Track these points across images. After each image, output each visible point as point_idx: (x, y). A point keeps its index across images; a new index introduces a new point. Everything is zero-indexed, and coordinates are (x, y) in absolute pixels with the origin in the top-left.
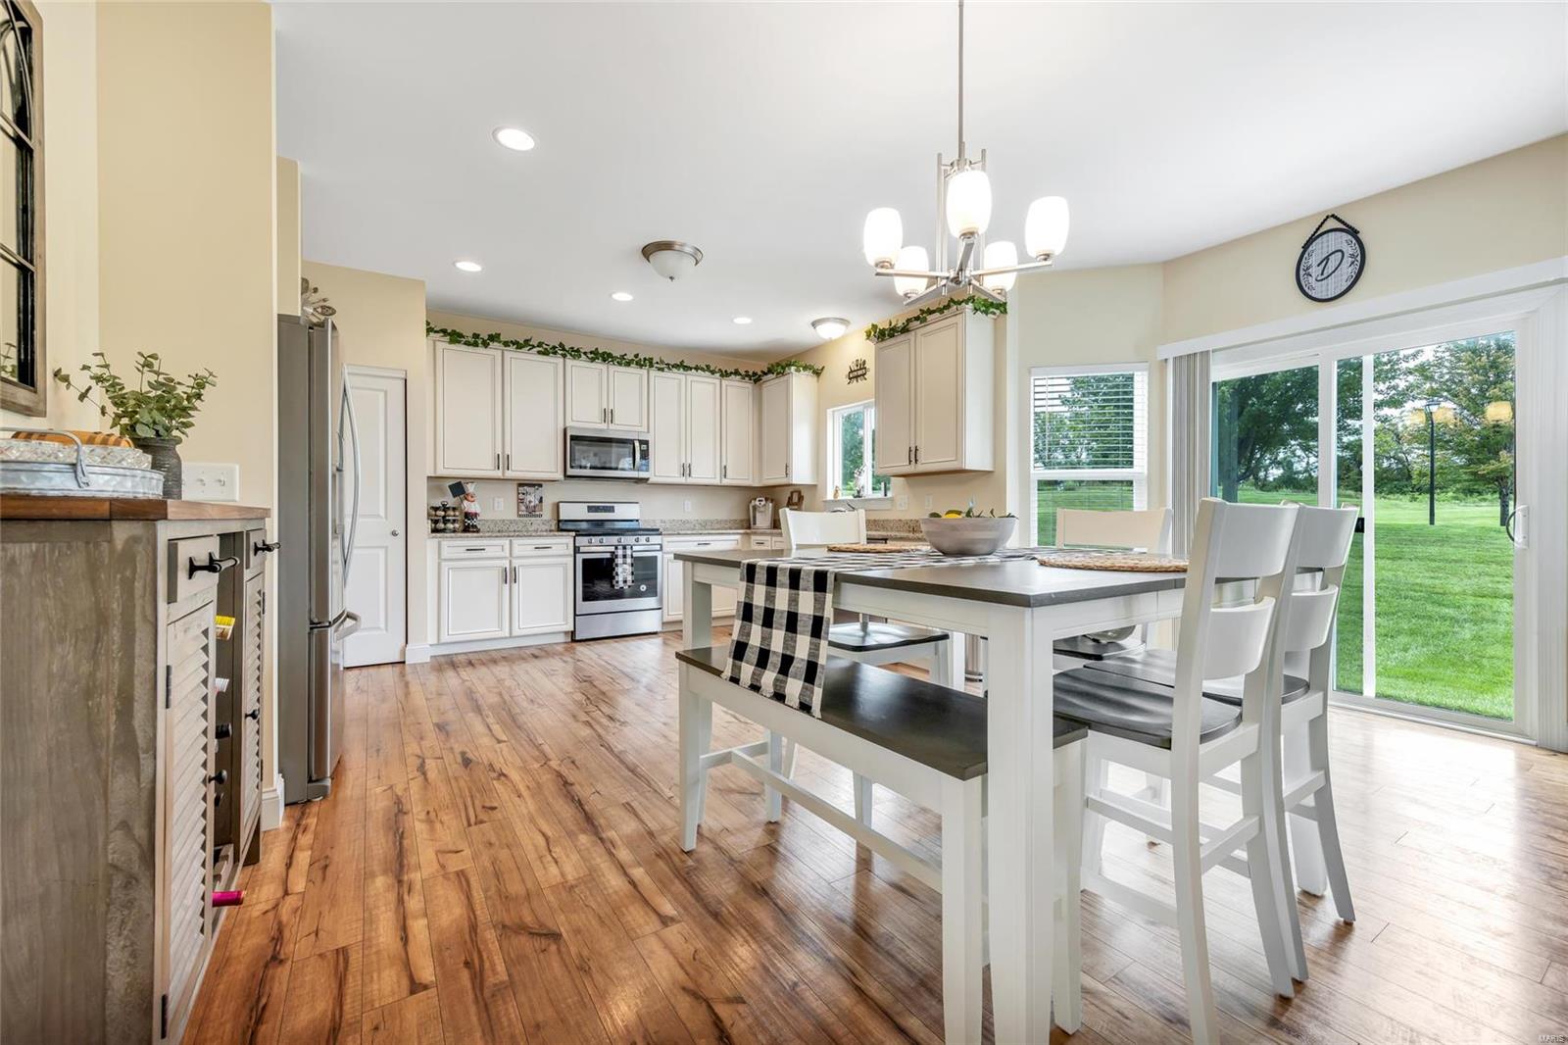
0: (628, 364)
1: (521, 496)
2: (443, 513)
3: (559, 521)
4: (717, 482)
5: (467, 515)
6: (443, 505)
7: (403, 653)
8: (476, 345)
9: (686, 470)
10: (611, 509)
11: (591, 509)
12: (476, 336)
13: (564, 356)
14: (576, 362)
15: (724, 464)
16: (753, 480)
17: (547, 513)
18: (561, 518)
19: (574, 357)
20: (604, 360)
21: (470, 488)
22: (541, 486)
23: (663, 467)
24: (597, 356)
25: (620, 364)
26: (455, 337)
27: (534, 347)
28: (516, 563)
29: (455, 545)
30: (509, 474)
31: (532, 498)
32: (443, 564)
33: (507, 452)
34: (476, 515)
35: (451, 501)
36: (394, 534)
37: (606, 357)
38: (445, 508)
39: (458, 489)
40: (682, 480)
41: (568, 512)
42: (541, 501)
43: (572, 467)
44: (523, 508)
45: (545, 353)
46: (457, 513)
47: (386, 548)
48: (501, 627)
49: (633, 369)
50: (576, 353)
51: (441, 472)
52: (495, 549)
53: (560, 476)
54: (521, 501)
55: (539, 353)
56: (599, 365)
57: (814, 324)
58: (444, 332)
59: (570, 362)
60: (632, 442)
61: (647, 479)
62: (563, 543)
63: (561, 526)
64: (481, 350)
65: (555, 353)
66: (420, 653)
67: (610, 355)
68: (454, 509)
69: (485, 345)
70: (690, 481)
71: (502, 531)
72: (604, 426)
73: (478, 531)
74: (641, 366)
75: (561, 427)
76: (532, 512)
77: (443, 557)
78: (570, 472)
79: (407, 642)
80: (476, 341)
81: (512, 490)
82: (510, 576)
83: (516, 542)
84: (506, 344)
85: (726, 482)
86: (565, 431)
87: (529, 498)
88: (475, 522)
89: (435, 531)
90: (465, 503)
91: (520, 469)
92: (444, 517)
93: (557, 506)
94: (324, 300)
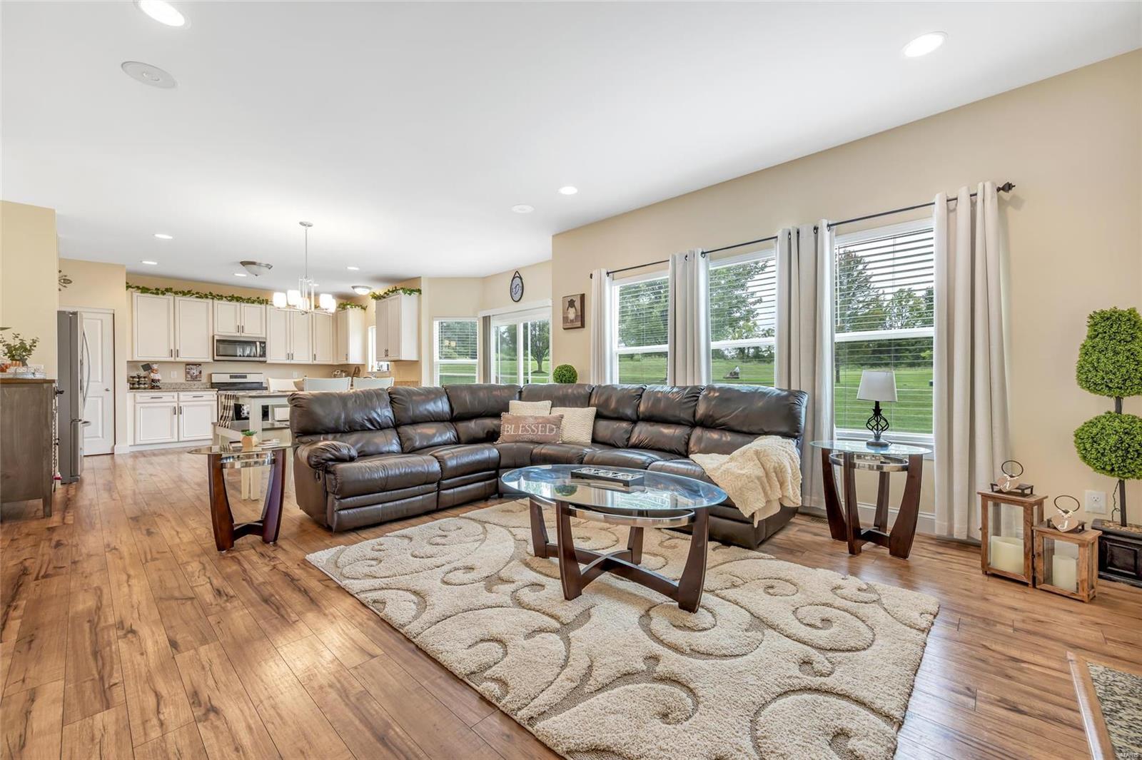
0: (253, 302)
1: (188, 370)
2: (138, 380)
3: (212, 383)
4: (310, 362)
5: (153, 381)
6: (138, 376)
7: (113, 449)
8: (157, 294)
9: (290, 356)
10: (245, 377)
11: (231, 377)
12: (157, 289)
13: (213, 299)
14: (220, 302)
15: (314, 353)
16: (333, 361)
17: (204, 379)
18: (213, 382)
19: (219, 299)
20: (237, 301)
21: (155, 367)
22: (200, 365)
23: (275, 354)
24: (232, 298)
25: (247, 302)
26: (145, 290)
27: (193, 294)
28: (181, 404)
29: (144, 396)
30: (178, 359)
31: (195, 371)
32: (137, 405)
33: (177, 348)
34: (159, 380)
35: (143, 373)
36: (107, 390)
37: (239, 299)
38: (139, 377)
39: (147, 367)
40: (288, 362)
41: (216, 379)
42: (200, 372)
43: (217, 355)
44: (189, 376)
45: (201, 297)
46: (146, 379)
47: (102, 397)
48: (172, 435)
49: (256, 305)
50: (220, 297)
51: (136, 358)
52: (169, 398)
53: (210, 360)
54: (188, 373)
55: (197, 297)
56: (234, 303)
57: (353, 287)
58: (138, 288)
59: (216, 302)
60: (255, 342)
61: (266, 361)
62: (212, 395)
63: (213, 386)
64: (161, 296)
65: (207, 297)
66: (123, 448)
67: (241, 298)
68: (145, 377)
69: (163, 293)
70: (293, 362)
71: (176, 388)
72: (238, 334)
73: (160, 389)
74: (261, 304)
75: (211, 335)
76: (195, 378)
77: (137, 401)
78: (216, 358)
79: (115, 444)
80: (157, 292)
81: (183, 367)
82: (178, 411)
83: (181, 394)
84: (176, 293)
85: (315, 362)
86: (213, 337)
87: (192, 372)
88: (158, 384)
89: (131, 389)
90: (152, 374)
91: (185, 357)
92: (138, 382)
93: (210, 376)
94: (66, 276)
